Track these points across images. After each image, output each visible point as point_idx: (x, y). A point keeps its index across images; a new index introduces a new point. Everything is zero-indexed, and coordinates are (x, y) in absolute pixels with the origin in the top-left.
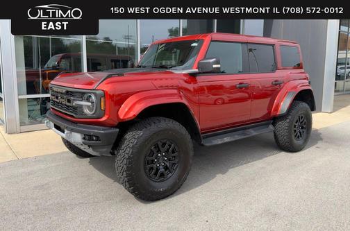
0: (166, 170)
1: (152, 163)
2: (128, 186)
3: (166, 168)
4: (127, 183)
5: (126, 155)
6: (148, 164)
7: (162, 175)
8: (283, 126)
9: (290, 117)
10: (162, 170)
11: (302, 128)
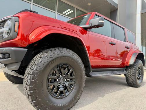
0: (65, 89)
1: (55, 82)
2: (31, 100)
3: (65, 88)
4: (30, 97)
5: (29, 80)
6: (51, 82)
7: (62, 93)
8: (131, 71)
9: (135, 66)
10: (62, 88)
11: (140, 74)
